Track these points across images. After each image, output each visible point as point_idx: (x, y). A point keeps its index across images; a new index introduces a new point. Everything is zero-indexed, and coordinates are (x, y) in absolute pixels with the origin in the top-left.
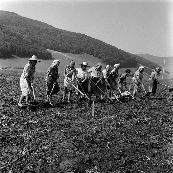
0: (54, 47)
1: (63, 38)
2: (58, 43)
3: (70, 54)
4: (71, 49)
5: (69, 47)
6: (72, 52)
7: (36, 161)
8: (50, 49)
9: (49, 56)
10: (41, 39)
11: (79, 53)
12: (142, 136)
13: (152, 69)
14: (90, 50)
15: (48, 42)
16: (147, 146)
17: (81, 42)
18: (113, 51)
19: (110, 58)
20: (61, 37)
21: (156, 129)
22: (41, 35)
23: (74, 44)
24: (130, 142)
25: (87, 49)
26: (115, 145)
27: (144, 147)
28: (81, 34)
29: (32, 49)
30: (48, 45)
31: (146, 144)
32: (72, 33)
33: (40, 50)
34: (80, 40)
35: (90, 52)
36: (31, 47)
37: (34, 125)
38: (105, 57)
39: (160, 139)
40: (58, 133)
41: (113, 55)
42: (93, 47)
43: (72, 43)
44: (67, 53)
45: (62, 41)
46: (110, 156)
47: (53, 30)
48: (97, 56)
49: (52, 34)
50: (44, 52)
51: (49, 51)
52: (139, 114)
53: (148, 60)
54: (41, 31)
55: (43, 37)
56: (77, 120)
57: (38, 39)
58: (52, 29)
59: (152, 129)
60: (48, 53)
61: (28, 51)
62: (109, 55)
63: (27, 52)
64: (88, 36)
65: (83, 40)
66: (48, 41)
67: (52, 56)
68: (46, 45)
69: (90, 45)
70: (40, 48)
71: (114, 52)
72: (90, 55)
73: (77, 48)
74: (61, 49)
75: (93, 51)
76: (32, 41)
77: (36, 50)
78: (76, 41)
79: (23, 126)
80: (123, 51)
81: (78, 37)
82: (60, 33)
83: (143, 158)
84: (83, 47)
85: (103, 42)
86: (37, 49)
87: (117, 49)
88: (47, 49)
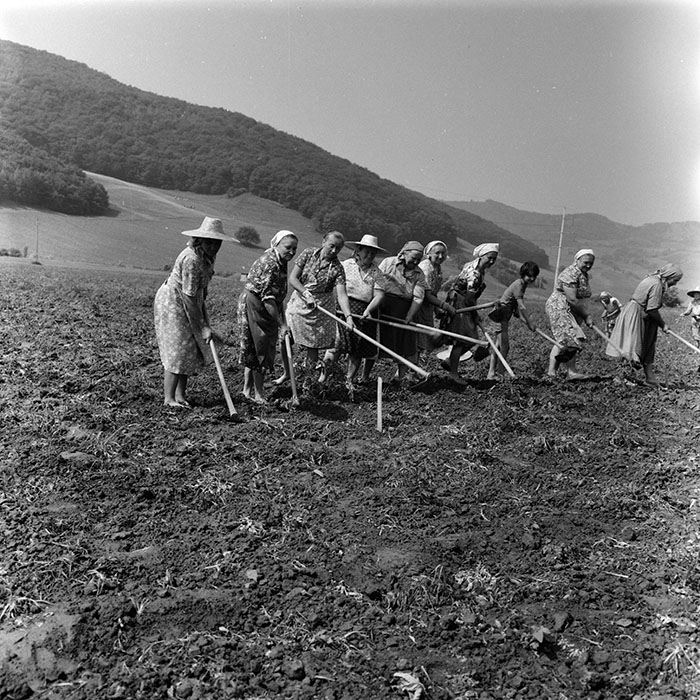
0: (116, 166)
1: (157, 127)
2: (134, 148)
3: (183, 194)
4: (189, 175)
5: (181, 165)
6: (192, 188)
7: (299, 550)
8: (101, 173)
9: (98, 201)
10: (61, 131)
11: (220, 192)
12: (575, 487)
13: (512, 262)
14: (269, 183)
15: (94, 144)
16: (605, 512)
17: (229, 147)
18: (361, 186)
19: (349, 213)
20: (149, 124)
21: (609, 467)
22: (63, 114)
23: (200, 153)
24: (549, 501)
25: (255, 175)
26: (507, 511)
27: (595, 516)
28: (230, 113)
29: (26, 170)
30: (91, 155)
31: (603, 509)
32: (195, 110)
33: (57, 176)
34: (227, 140)
35: (266, 189)
36: (21, 161)
37: (208, 455)
38: (326, 208)
39: (638, 493)
40: (304, 479)
41: (359, 204)
42: (280, 167)
43: (195, 150)
44: (173, 189)
45: (152, 142)
46: (508, 539)
47: (113, 95)
48: (297, 205)
49: (108, 111)
50: (78, 184)
51: (98, 179)
52: (534, 422)
53: (497, 227)
54: (61, 96)
55: (69, 124)
56: (337, 442)
57: (51, 128)
58: (109, 89)
59: (597, 467)
60: (94, 190)
61: (8, 179)
62: (342, 200)
63: (5, 182)
64: (260, 123)
65: (237, 141)
66: (91, 138)
67: (110, 202)
68: (84, 155)
69: (268, 159)
70: (60, 166)
71: (364, 189)
72: (268, 202)
73: (214, 170)
74: (148, 174)
75: (280, 185)
76: (24, 137)
77: (41, 174)
78: (208, 141)
79: (174, 458)
80: (401, 187)
81: (218, 124)
82: (144, 107)
83: (608, 542)
84: (239, 166)
85: (320, 150)
86: (46, 169)
87: (378, 177)
88: (88, 173)
